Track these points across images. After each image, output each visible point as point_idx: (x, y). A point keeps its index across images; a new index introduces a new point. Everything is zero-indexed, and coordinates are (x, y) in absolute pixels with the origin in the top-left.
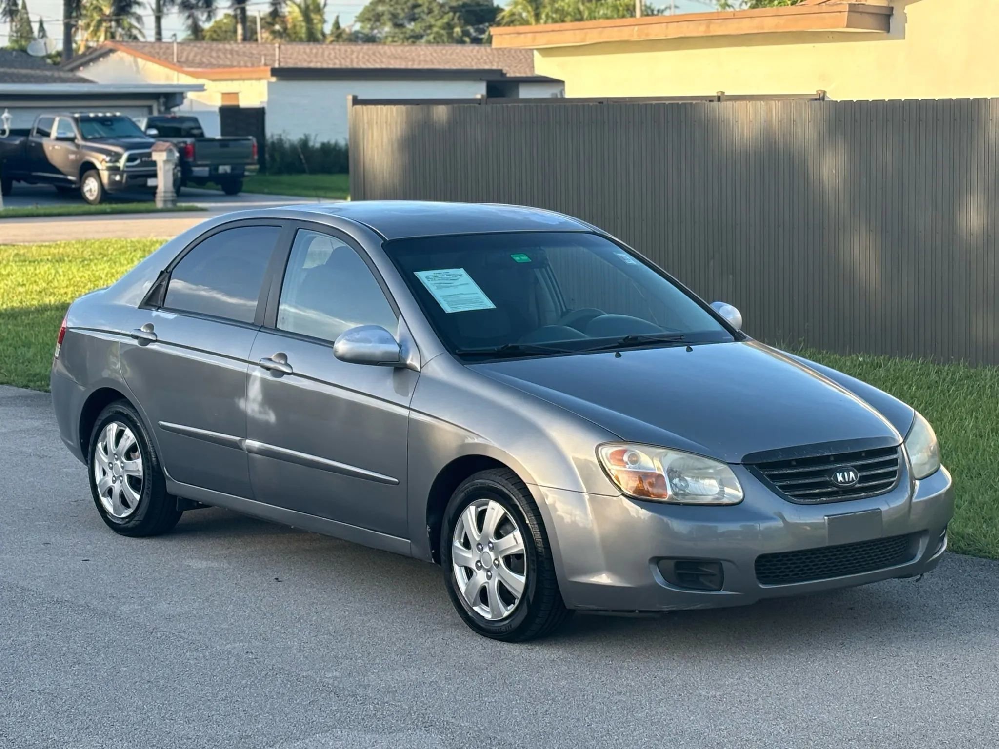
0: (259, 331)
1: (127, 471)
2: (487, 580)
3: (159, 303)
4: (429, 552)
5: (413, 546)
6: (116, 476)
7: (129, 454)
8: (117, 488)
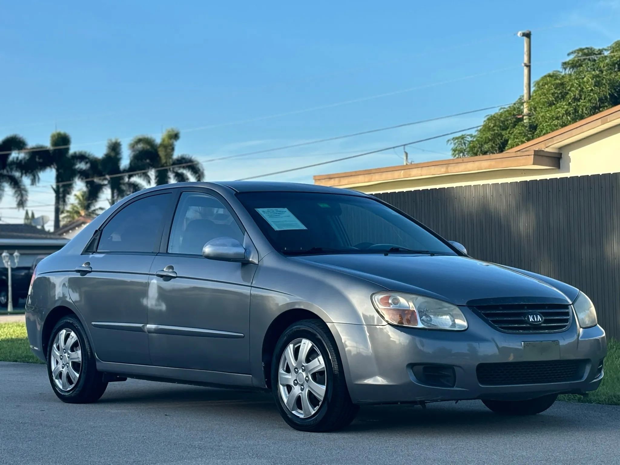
0: (157, 255)
1: (71, 359)
2: (301, 392)
3: (94, 250)
4: (264, 380)
5: (253, 378)
6: (64, 363)
7: (73, 348)
8: (65, 371)
